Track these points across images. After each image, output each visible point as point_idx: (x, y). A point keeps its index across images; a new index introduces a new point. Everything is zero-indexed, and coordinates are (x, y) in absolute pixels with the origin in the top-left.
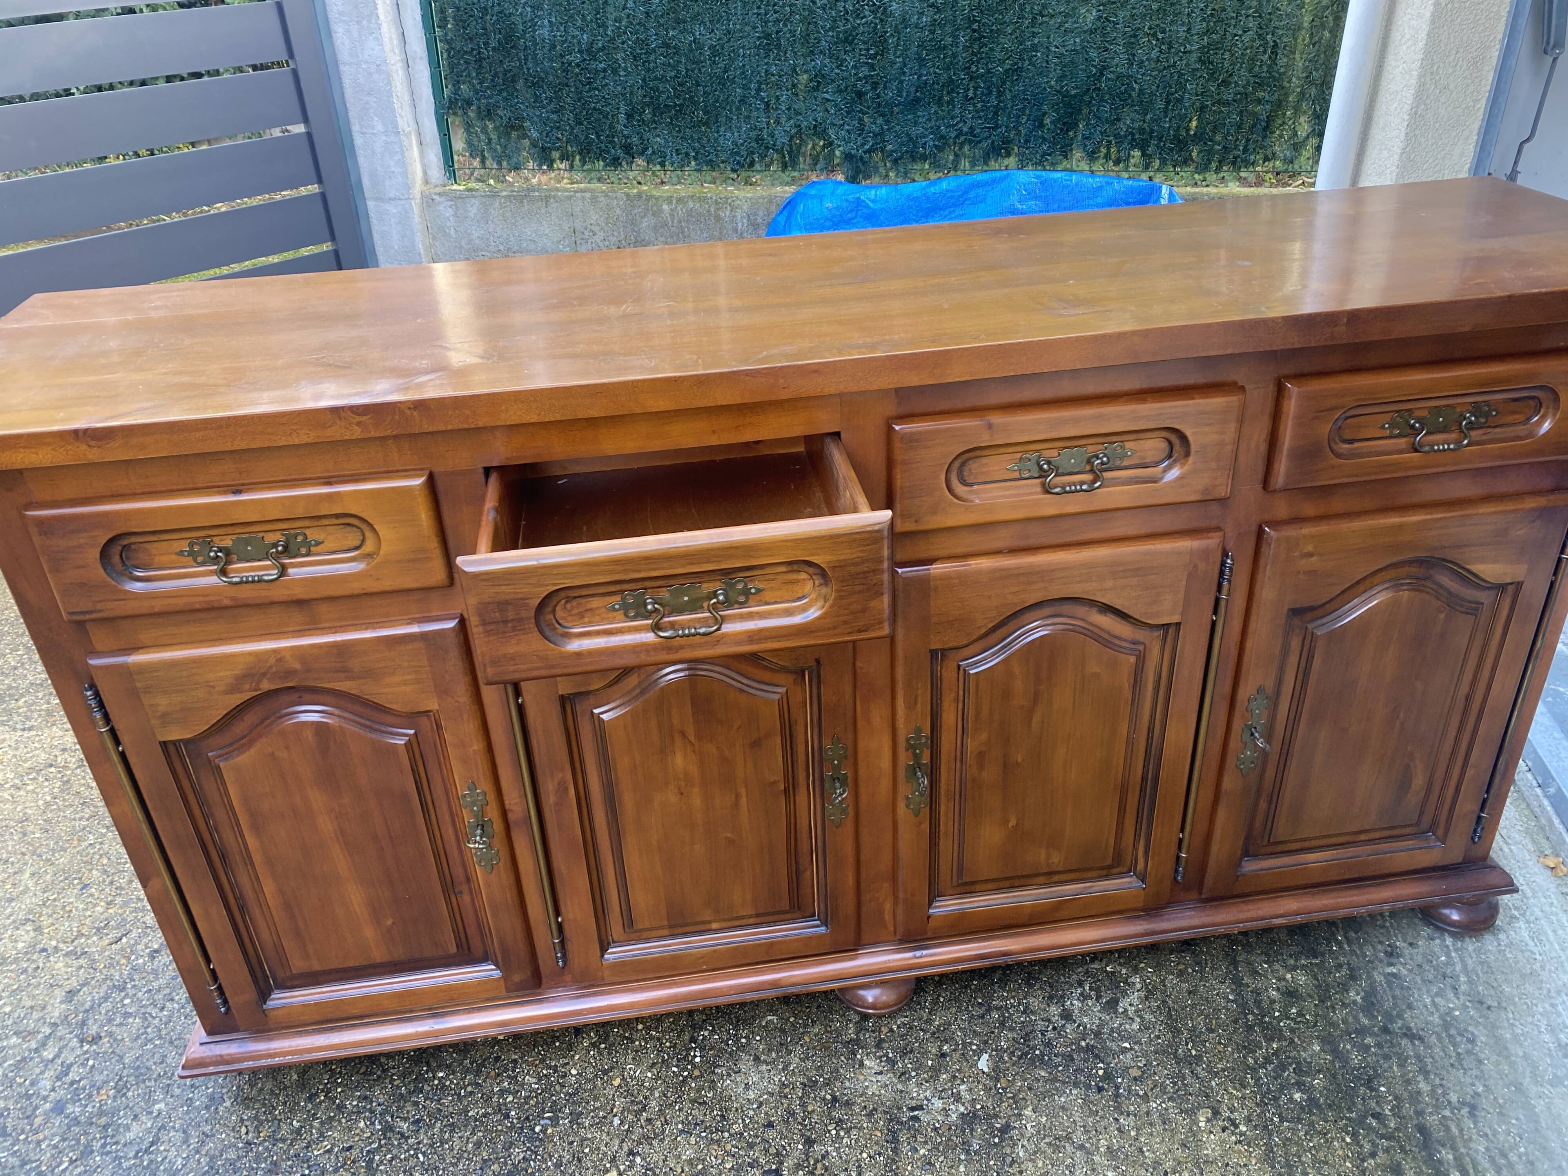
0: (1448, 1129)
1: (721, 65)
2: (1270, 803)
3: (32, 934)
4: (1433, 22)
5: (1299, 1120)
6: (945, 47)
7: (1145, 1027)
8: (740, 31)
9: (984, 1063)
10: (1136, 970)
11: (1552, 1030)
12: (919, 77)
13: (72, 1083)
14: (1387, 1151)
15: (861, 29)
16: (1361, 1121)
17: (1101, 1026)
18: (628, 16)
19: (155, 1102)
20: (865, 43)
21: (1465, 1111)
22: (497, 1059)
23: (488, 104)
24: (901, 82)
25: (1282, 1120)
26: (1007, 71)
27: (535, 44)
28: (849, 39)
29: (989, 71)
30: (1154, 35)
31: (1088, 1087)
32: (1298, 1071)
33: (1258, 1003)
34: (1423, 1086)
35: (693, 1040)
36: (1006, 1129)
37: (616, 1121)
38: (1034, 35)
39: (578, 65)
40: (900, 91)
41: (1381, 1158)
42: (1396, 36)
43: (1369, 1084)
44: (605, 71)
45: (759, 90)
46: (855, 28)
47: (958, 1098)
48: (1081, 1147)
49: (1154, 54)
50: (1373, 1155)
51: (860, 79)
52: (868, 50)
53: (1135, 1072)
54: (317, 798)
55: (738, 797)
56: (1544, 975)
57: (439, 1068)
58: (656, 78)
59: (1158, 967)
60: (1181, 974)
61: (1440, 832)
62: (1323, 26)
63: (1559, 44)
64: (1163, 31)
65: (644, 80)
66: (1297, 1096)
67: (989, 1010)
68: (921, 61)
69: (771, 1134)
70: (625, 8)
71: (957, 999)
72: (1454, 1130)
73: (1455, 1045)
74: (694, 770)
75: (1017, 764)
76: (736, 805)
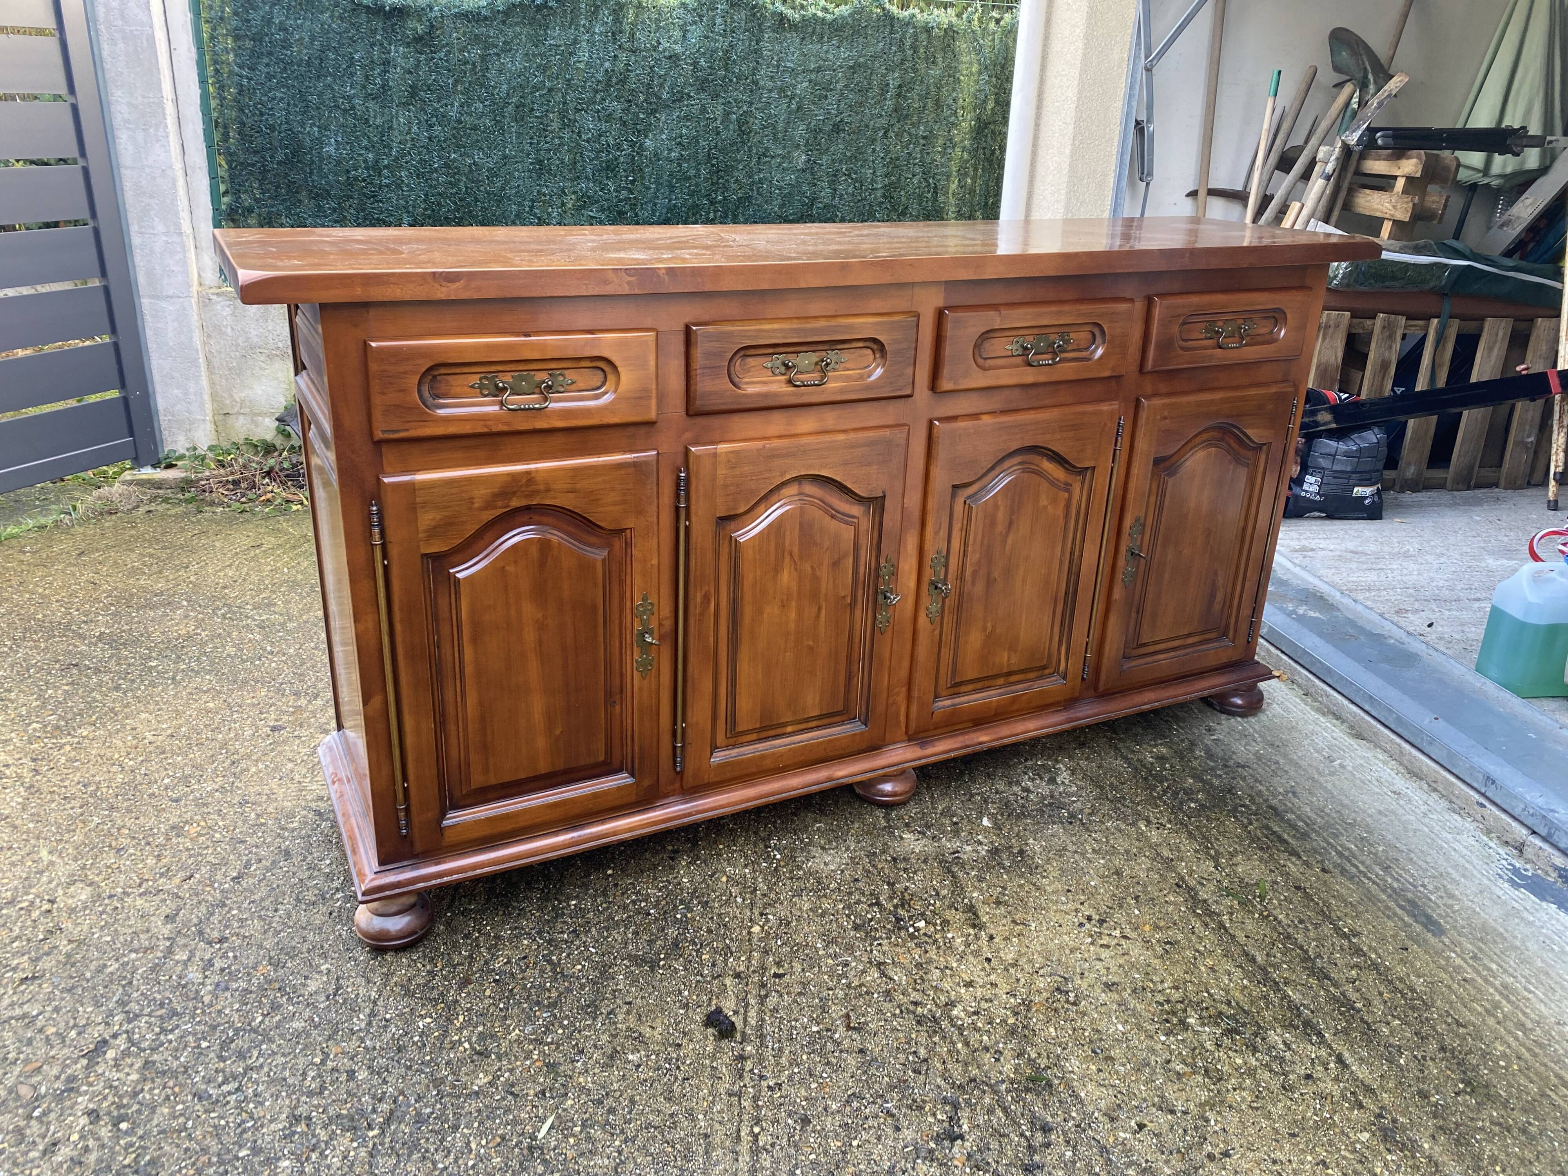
0: (1285, 805)
1: (499, 184)
2: (1138, 613)
3: (89, 889)
4: (1072, 156)
5: (1200, 816)
6: (690, 178)
7: (1080, 788)
8: (515, 157)
9: (986, 822)
10: (1057, 761)
11: (1317, 751)
12: (670, 201)
13: (222, 970)
14: (1257, 820)
15: (622, 159)
16: (1235, 809)
17: (1051, 791)
18: (413, 139)
20: (625, 171)
21: (1290, 795)
23: (269, 212)
24: (655, 204)
25: (1189, 818)
26: (739, 199)
27: (321, 159)
28: (610, 168)
29: (725, 198)
30: (849, 175)
31: (1062, 823)
32: (1186, 793)
33: (1144, 766)
34: (1260, 788)
35: (766, 847)
36: (1021, 852)
37: (739, 900)
38: (760, 171)
39: (364, 180)
40: (654, 211)
41: (1255, 824)
42: (1040, 169)
43: (1230, 791)
44: (387, 186)
45: (532, 208)
46: (616, 159)
47: (980, 843)
48: (1076, 852)
49: (850, 190)
50: (1251, 824)
51: (621, 201)
52: (627, 177)
53: (1087, 811)
54: (528, 610)
55: (820, 609)
56: (1300, 727)
57: (570, 898)
58: (440, 194)
59: (1071, 758)
60: (1087, 759)
61: (1231, 634)
62: (966, 175)
63: (1150, 174)
64: (856, 173)
65: (426, 195)
66: (1192, 805)
67: (972, 796)
68: (672, 187)
69: (860, 885)
70: (408, 133)
71: (946, 794)
72: (1290, 805)
73: (1269, 767)
74: (794, 587)
75: (995, 580)
76: (818, 616)
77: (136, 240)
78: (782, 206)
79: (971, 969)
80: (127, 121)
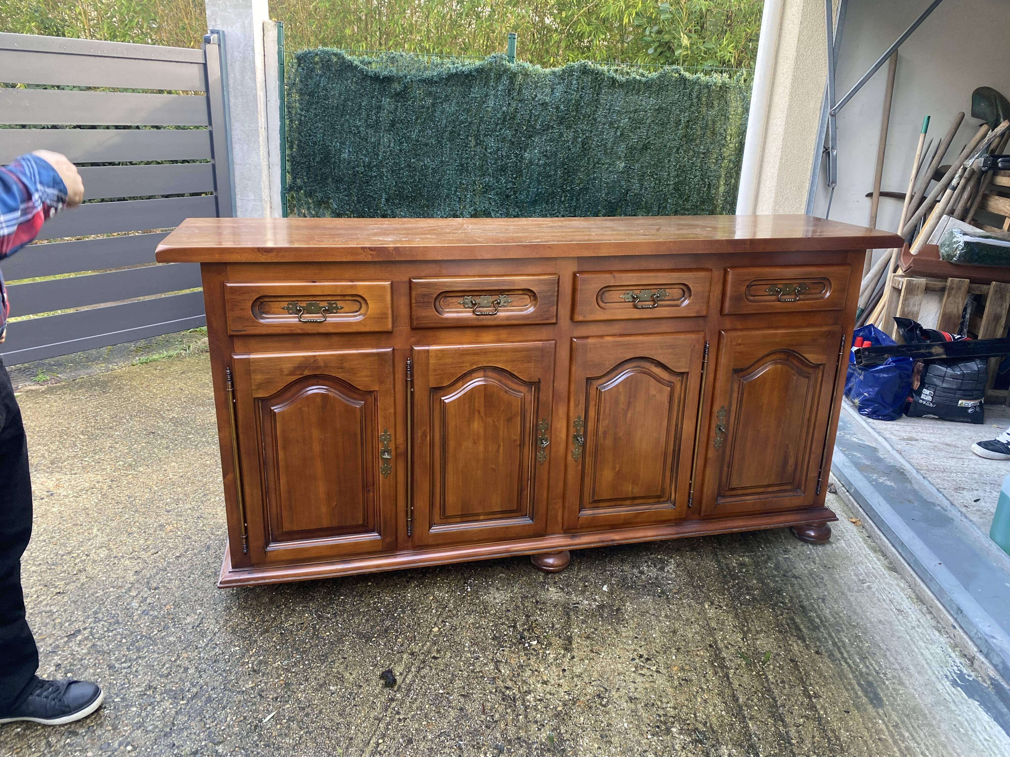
0: (813, 606)
1: (437, 178)
2: (729, 468)
3: (107, 551)
4: (779, 169)
5: (749, 605)
6: (551, 176)
7: (678, 576)
8: (448, 162)
9: (605, 588)
10: (671, 557)
11: (856, 575)
12: (538, 189)
13: (150, 604)
14: (787, 613)
15: (510, 165)
16: (776, 604)
17: (658, 575)
18: (391, 151)
19: (196, 610)
20: (511, 171)
21: (820, 600)
22: (369, 592)
23: (311, 189)
24: (528, 192)
25: (741, 605)
26: (581, 189)
27: (340, 161)
28: (503, 169)
29: (572, 189)
30: (652, 176)
31: (654, 596)
32: (747, 589)
33: (728, 568)
34: (801, 593)
35: (465, 583)
36: (618, 610)
37: (434, 611)
38: (595, 172)
39: (362, 173)
40: (527, 196)
41: (785, 615)
42: (764, 177)
43: (778, 593)
44: (375, 176)
45: (456, 191)
46: (506, 164)
47: (595, 600)
48: (653, 615)
49: (652, 185)
50: (782, 615)
51: (508, 189)
52: (512, 175)
53: (675, 591)
54: (316, 433)
55: (499, 446)
56: (852, 558)
57: (341, 595)
58: (403, 182)
59: (682, 556)
60: (692, 559)
61: (803, 488)
62: (731, 177)
63: (834, 182)
64: (657, 175)
65: (396, 183)
66: (748, 597)
67: (605, 571)
68: (539, 182)
69: (509, 613)
70: (389, 146)
71: (589, 568)
72: (816, 606)
73: (815, 580)
74: (481, 431)
75: (620, 438)
76: (498, 451)
77: (239, 203)
78: (607, 194)
79: (551, 675)
80: (239, 139)
